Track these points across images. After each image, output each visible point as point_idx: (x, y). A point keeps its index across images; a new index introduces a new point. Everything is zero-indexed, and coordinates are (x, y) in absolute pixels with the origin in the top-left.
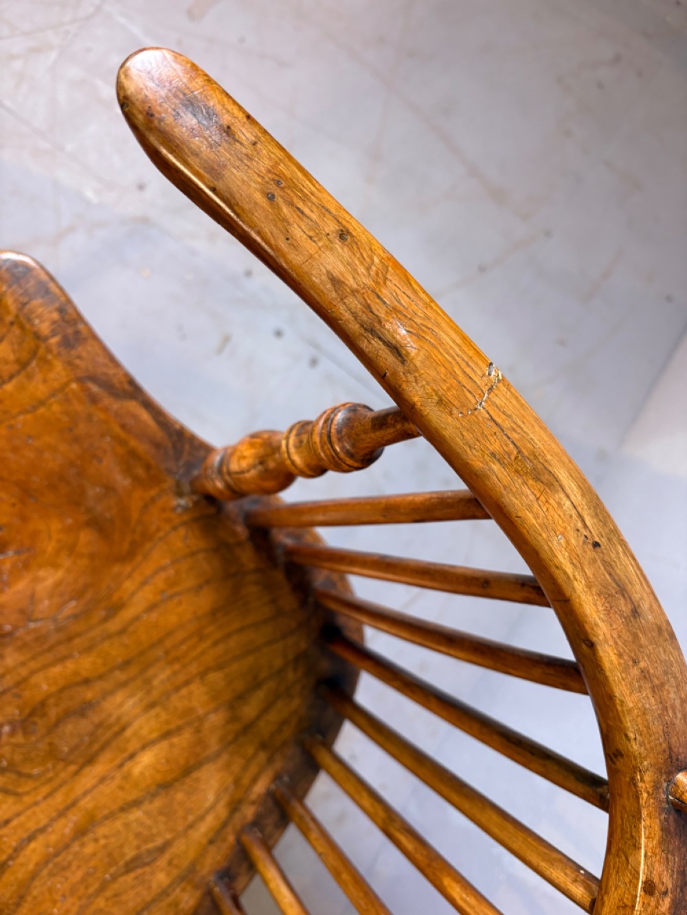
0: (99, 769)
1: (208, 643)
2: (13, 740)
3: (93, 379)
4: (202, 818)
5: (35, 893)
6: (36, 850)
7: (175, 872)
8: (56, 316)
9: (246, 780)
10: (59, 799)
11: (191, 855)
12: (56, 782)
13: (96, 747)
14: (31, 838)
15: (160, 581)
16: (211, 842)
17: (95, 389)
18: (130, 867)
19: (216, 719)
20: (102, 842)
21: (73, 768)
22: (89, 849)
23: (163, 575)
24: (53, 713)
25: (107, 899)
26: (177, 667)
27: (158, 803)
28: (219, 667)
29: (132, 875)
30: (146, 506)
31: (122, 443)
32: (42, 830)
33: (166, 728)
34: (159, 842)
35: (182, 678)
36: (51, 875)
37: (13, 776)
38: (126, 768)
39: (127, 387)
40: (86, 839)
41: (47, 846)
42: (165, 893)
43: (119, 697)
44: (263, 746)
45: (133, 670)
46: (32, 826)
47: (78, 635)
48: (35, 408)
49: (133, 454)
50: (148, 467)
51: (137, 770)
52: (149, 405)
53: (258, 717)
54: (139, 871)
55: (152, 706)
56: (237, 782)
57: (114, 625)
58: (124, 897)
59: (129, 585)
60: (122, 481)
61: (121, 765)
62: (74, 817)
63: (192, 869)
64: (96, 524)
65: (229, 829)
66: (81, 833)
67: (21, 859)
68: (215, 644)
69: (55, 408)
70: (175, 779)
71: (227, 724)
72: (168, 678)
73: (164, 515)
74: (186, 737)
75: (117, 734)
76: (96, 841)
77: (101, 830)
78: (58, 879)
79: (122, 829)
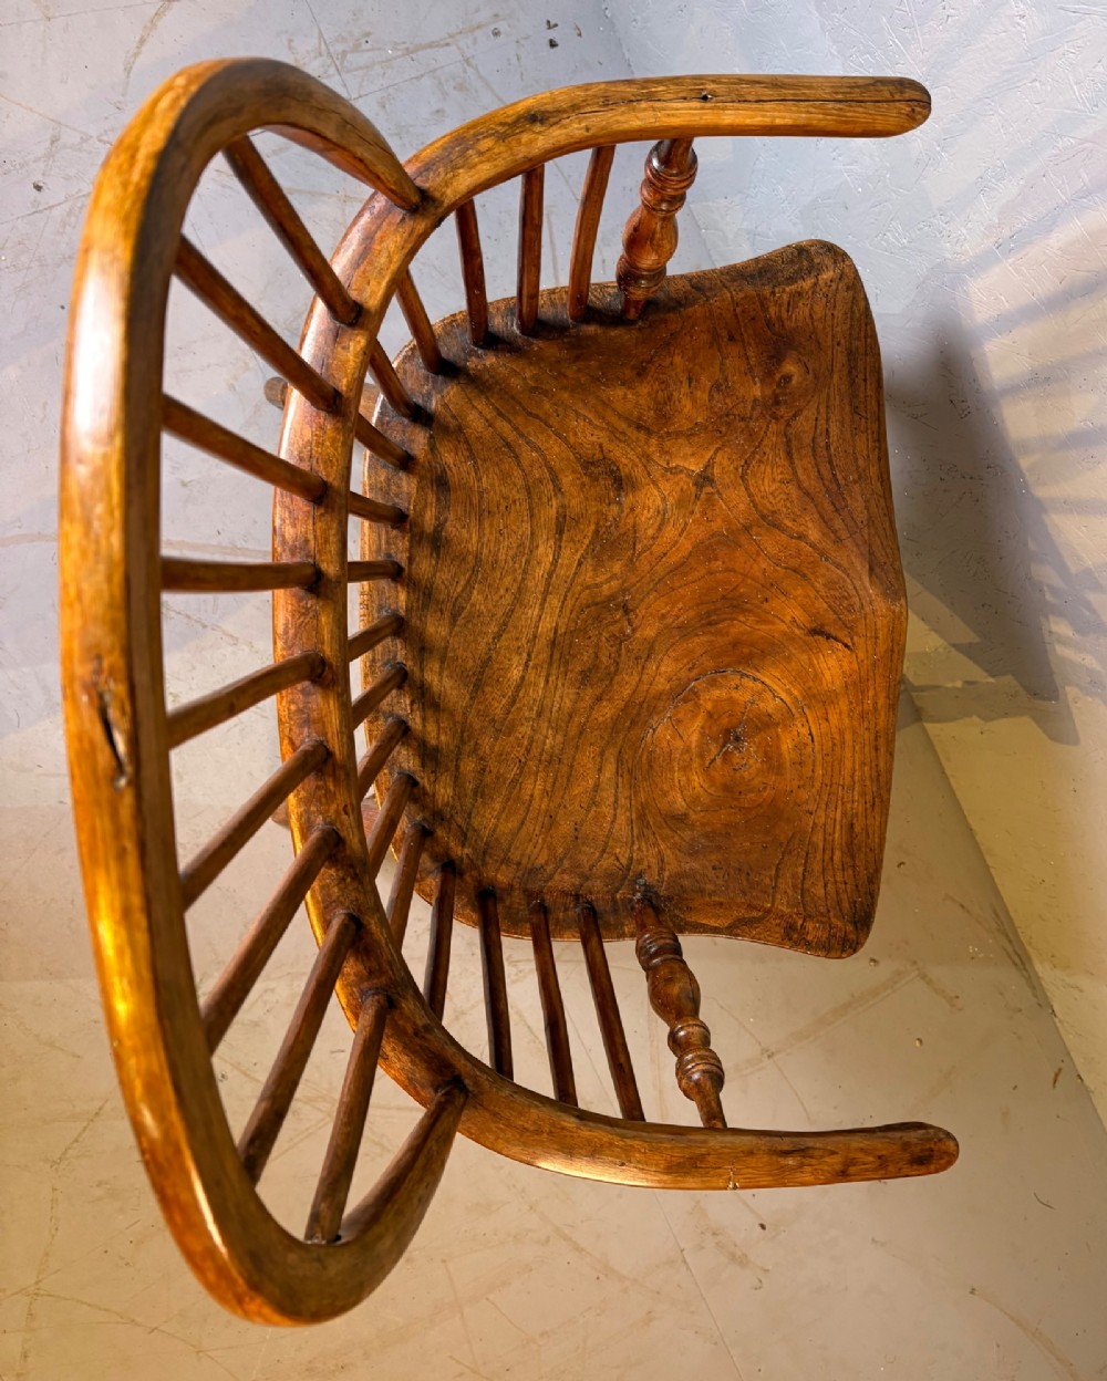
0: (542, 643)
2: (619, 625)
3: (759, 920)
5: (525, 524)
6: (545, 554)
10: (555, 602)
12: (566, 614)
13: (556, 656)
14: (555, 562)
15: (608, 812)
17: (755, 914)
20: (502, 592)
21: (562, 630)
22: (508, 580)
23: (609, 817)
24: (605, 662)
26: (545, 756)
27: (483, 647)
30: (662, 860)
31: (713, 893)
32: (551, 573)
33: (518, 705)
34: (461, 620)
35: (535, 750)
36: (521, 545)
37: (599, 600)
38: (525, 654)
39: (737, 931)
40: (515, 586)
41: (540, 563)
43: (568, 704)
45: (573, 731)
46: (561, 571)
48: (778, 869)
49: (701, 891)
51: (515, 659)
52: (716, 931)
53: (458, 766)
55: (540, 714)
57: (612, 754)
58: (457, 562)
59: (625, 791)
60: (691, 865)
61: (529, 655)
62: (534, 597)
64: (682, 820)
66: (522, 589)
67: (551, 543)
68: (532, 796)
69: (767, 881)
70: (482, 673)
71: (476, 744)
72: (544, 743)
73: (646, 863)
74: (498, 711)
75: (548, 676)
76: (507, 590)
77: (508, 599)
78: (515, 544)
79: (494, 610)
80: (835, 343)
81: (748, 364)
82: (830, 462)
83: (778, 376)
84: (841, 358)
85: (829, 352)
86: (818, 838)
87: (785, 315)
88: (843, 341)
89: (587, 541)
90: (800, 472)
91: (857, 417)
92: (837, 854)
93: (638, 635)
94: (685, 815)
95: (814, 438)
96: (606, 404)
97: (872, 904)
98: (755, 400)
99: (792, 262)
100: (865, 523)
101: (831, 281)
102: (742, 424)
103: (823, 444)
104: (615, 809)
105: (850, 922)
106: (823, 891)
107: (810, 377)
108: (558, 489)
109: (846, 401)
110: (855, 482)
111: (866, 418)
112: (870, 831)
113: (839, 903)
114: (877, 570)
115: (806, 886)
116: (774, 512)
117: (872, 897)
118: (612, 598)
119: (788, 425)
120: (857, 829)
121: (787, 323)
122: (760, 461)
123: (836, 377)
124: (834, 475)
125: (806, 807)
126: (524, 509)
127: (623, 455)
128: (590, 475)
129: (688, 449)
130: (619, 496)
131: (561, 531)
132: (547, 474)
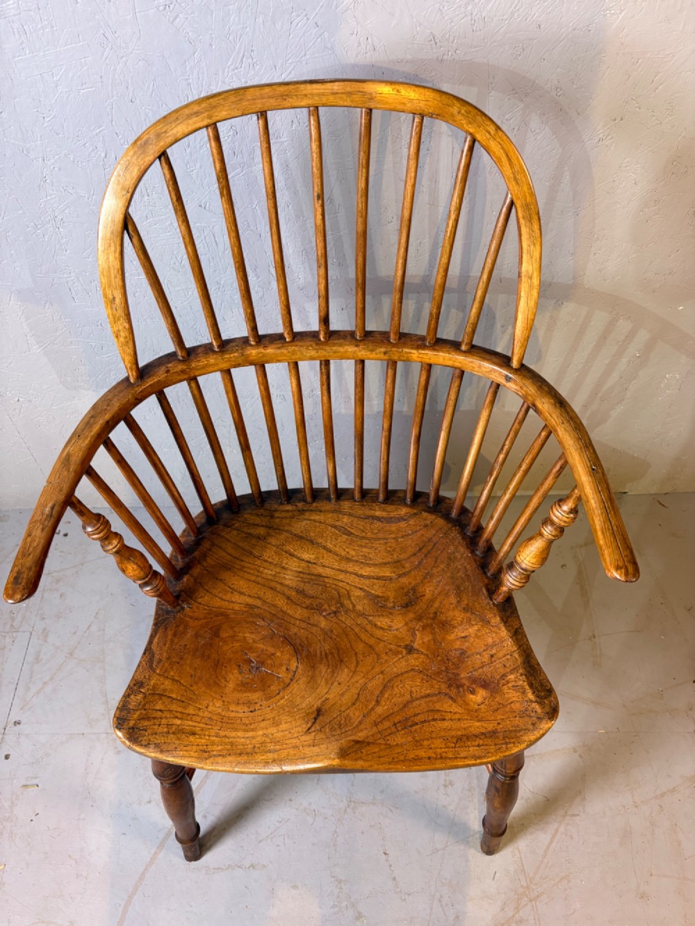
0: (320, 570)
1: (243, 563)
2: (327, 608)
3: (151, 667)
4: (314, 521)
5: (381, 560)
6: (366, 571)
7: (340, 516)
8: (132, 697)
9: (290, 514)
10: (341, 577)
11: (330, 515)
12: (335, 582)
13: (313, 577)
14: (362, 576)
15: (228, 597)
16: (321, 511)
17: (155, 663)
18: (350, 534)
19: (273, 541)
20: (347, 550)
21: (326, 580)
22: (353, 553)
23: (224, 597)
24: (308, 602)
25: (366, 533)
26: (261, 569)
27: (320, 540)
28: (251, 553)
29: (352, 531)
30: (196, 619)
31: (172, 641)
32: (356, 574)
33: (289, 557)
34: (333, 530)
35: (265, 564)
36: (371, 559)
37: (342, 599)
38: (315, 561)
39: (147, 653)
40: (350, 557)
41: (361, 568)
42: (350, 515)
43: (287, 582)
44: (272, 517)
45: (273, 584)
46: (357, 579)
47: (270, 613)
48: (177, 681)
49: (175, 635)
50: (178, 626)
51: (313, 557)
52: (150, 642)
53: (263, 526)
54: (349, 529)
55: (283, 568)
56: (292, 517)
57: (259, 603)
58: (362, 528)
59: (237, 607)
60: (190, 633)
61: (314, 563)
62: (344, 566)
63: (334, 511)
64: (216, 633)
65: (312, 508)
66: (348, 560)
67: (372, 574)
68: (242, 561)
69: (172, 673)
70: (307, 540)
71: (273, 536)
72: (268, 569)
73: (196, 610)
74: (288, 547)
75: (303, 573)
76: (348, 552)
77: (343, 553)
78: (371, 556)
79: (338, 546)
80: (499, 721)
81: (479, 668)
82: (425, 721)
83: (474, 686)
84: (490, 726)
85: (493, 718)
86: (191, 710)
87: (510, 685)
88: (501, 726)
89: (373, 592)
90: (417, 702)
91: (454, 740)
92: (178, 722)
93: (322, 618)
94: (218, 636)
95: (439, 711)
96: (447, 595)
98: (458, 675)
99: (542, 685)
100: (388, 742)
101: (536, 712)
102: (444, 668)
103: (436, 717)
104: (228, 601)
106: (158, 708)
107: (476, 707)
108: (400, 576)
109: (464, 733)
110: (414, 738)
111: (455, 747)
112: (189, 748)
113: (148, 719)
114: (358, 746)
115: (163, 698)
116: (393, 687)
118: (342, 605)
119: (446, 694)
120: (192, 738)
121: (505, 687)
122: (423, 679)
123: (478, 724)
124: (417, 724)
125: (211, 704)
126: (389, 560)
127: (420, 607)
128: (408, 592)
129: (426, 640)
130: (398, 606)
131: (378, 578)
132: (407, 570)
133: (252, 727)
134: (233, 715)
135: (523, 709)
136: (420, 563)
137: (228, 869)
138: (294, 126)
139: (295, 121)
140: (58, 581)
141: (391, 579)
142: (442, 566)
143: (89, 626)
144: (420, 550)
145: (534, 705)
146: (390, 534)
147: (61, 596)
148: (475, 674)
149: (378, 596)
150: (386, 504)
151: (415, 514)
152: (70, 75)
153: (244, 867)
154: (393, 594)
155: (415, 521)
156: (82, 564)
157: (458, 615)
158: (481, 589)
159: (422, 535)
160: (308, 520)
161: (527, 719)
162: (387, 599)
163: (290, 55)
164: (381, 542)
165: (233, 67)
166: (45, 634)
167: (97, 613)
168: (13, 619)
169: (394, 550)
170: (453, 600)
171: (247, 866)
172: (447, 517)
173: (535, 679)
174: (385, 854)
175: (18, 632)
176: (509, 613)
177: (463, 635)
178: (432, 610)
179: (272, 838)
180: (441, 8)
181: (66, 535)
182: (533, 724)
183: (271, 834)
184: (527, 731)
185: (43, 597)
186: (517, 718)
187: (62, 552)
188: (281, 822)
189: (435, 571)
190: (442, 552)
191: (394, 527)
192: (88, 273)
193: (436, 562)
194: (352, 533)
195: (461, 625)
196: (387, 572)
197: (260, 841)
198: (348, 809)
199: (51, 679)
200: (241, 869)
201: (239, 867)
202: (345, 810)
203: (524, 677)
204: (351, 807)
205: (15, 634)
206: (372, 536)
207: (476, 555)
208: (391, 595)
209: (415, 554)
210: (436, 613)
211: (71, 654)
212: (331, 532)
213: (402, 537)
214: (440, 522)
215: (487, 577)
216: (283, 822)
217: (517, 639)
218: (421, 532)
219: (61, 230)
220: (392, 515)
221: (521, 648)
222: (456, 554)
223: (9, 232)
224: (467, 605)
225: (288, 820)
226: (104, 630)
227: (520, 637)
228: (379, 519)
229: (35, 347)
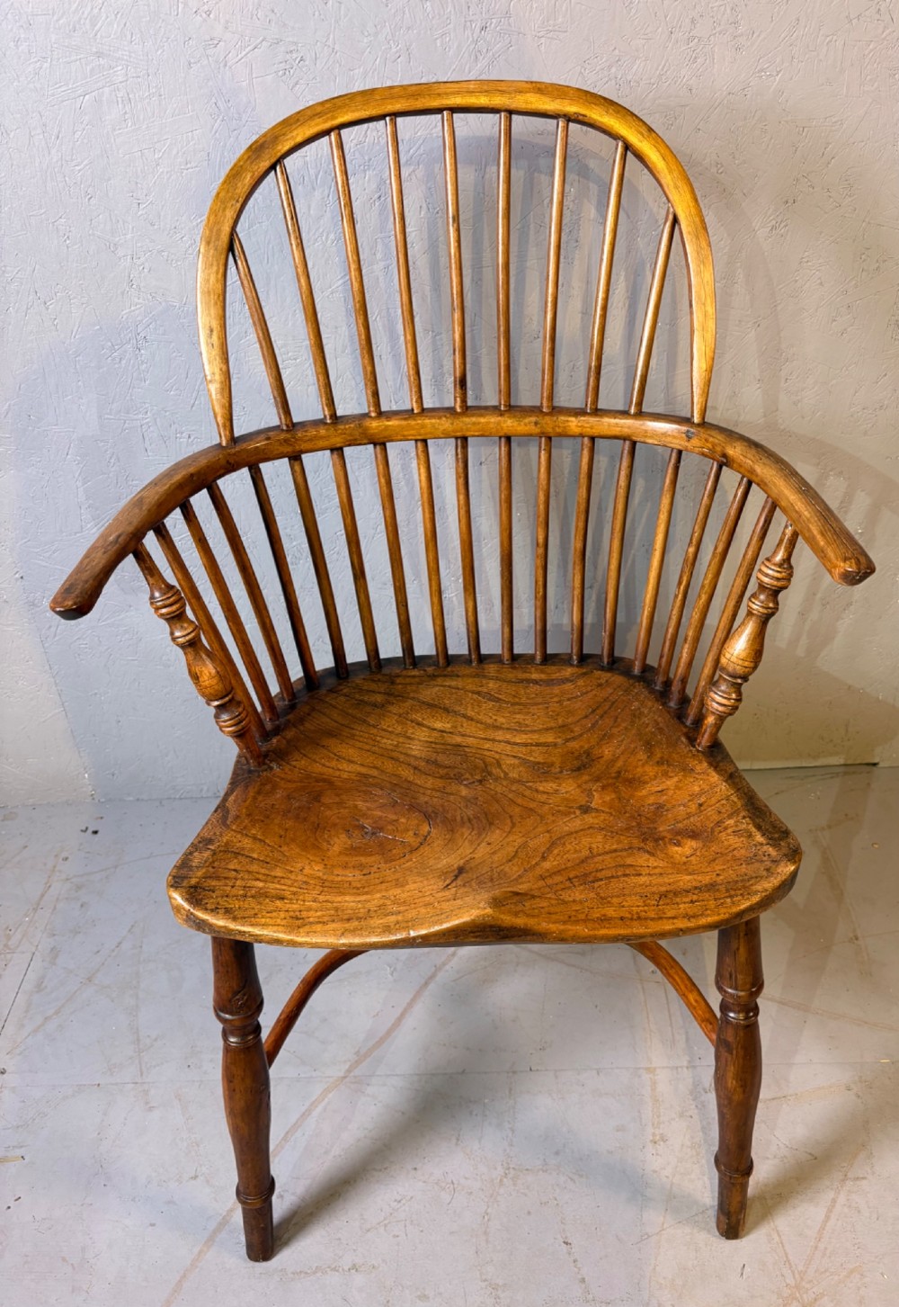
0: (459, 739)
1: (354, 731)
2: (470, 777)
3: (225, 823)
4: (449, 686)
5: (541, 726)
6: (522, 738)
7: (485, 681)
8: (197, 854)
9: (417, 680)
10: (487, 745)
11: (470, 680)
12: (479, 751)
13: (448, 747)
14: (515, 744)
15: (334, 764)
16: (458, 676)
17: (230, 820)
18: (498, 700)
19: (394, 709)
20: (494, 717)
21: (467, 749)
22: (502, 720)
23: (327, 764)
24: (442, 772)
25: (520, 698)
26: (378, 738)
27: (457, 708)
28: (365, 721)
29: (500, 696)
30: (289, 781)
31: (255, 798)
32: (508, 743)
33: (416, 727)
34: (475, 696)
35: (383, 733)
36: (527, 726)
37: (489, 768)
38: (451, 731)
40: (498, 724)
41: (515, 736)
42: (497, 679)
43: (414, 753)
44: (393, 683)
45: (395, 754)
46: (509, 747)
47: (390, 782)
48: (260, 840)
49: (259, 793)
50: (263, 784)
51: (449, 726)
52: (225, 799)
53: (380, 693)
54: (496, 695)
55: (409, 738)
56: (419, 684)
57: (375, 773)
58: (513, 693)
59: (345, 776)
60: (279, 794)
61: (450, 733)
62: (491, 734)
63: (477, 676)
64: (317, 798)
65: (445, 673)
66: (497, 728)
67: (529, 741)
68: (353, 729)
69: (254, 832)
70: (440, 708)
71: (393, 703)
72: (388, 739)
73: (290, 773)
74: (414, 716)
75: (436, 743)
76: (496, 720)
77: (489, 721)
78: (527, 722)
79: (482, 714)
80: (718, 872)
81: (684, 820)
82: (613, 877)
83: (679, 838)
84: (706, 879)
85: (709, 869)
86: (278, 872)
87: (730, 831)
88: (721, 877)
89: (532, 759)
90: (600, 858)
91: (657, 897)
92: (261, 884)
93: (462, 787)
94: (319, 802)
95: (632, 865)
96: (633, 752)
97: (206, 909)
98: (656, 828)
99: (774, 827)
100: (561, 897)
101: (769, 855)
102: (634, 824)
103: (628, 872)
104: (333, 768)
105: (198, 883)
106: (233, 868)
107: (684, 859)
108: (567, 740)
109: (669, 888)
110: (598, 894)
111: (658, 906)
112: (274, 914)
113: (218, 878)
114: (518, 898)
115: (240, 857)
116: (564, 844)
117: (212, 910)
118: (490, 774)
119: (639, 849)
120: (278, 903)
121: (723, 834)
122: (606, 835)
123: (688, 878)
124: (601, 880)
125: (307, 867)
126: (553, 725)
127: (597, 768)
128: (580, 755)
129: (608, 798)
130: (567, 771)
131: (538, 745)
132: (576, 734)
133: (366, 890)
134: (339, 878)
135: (751, 855)
136: (594, 725)
137: (315, 1273)
138: (423, 213)
139: (424, 206)
140: (79, 887)
141: (555, 745)
142: (624, 725)
143: (120, 943)
144: (594, 711)
145: (765, 847)
146: (551, 698)
147: (82, 906)
148: (680, 825)
149: (539, 763)
150: (545, 665)
151: (585, 674)
152: (174, 152)
153: (341, 1270)
154: (560, 759)
155: (584, 682)
156: (116, 867)
157: (650, 770)
158: (679, 738)
159: (596, 695)
160: (442, 686)
161: (757, 865)
162: (552, 764)
163: (419, 127)
164: (540, 706)
165: (355, 141)
166: (54, 953)
167: (132, 926)
168: (9, 938)
169: (558, 715)
170: (642, 756)
171: (346, 1268)
172: (627, 672)
173: (764, 820)
174: (566, 1243)
175: (14, 953)
176: (719, 758)
177: (659, 789)
178: (615, 769)
179: (386, 1226)
180: (583, 70)
181: (95, 832)
182: (768, 870)
183: (385, 1219)
184: (759, 879)
185: (55, 908)
186: (744, 866)
187: (88, 852)
188: (400, 1201)
189: (615, 731)
190: (622, 710)
191: (556, 690)
192: (168, 413)
193: (615, 721)
194: (500, 699)
195: (654, 780)
196: (550, 738)
197: (368, 1230)
198: (505, 1180)
199: (57, 1013)
200: (337, 1273)
201: (335, 1269)
202: (501, 1180)
203: (748, 819)
204: (510, 1176)
205: (9, 956)
206: (528, 701)
207: (670, 707)
208: (557, 760)
209: (586, 717)
210: (619, 772)
211: (90, 979)
212: (471, 699)
213: (569, 700)
214: (618, 679)
215: (686, 727)
216: (404, 1201)
217: (734, 783)
218: (594, 692)
219: (142, 351)
220: (554, 676)
221: (741, 791)
222: (642, 710)
223: (79, 355)
224: (662, 758)
225: (412, 1198)
226: (141, 947)
227: (737, 780)
228: (536, 682)
229: (89, 526)
